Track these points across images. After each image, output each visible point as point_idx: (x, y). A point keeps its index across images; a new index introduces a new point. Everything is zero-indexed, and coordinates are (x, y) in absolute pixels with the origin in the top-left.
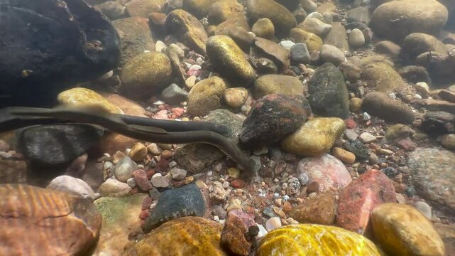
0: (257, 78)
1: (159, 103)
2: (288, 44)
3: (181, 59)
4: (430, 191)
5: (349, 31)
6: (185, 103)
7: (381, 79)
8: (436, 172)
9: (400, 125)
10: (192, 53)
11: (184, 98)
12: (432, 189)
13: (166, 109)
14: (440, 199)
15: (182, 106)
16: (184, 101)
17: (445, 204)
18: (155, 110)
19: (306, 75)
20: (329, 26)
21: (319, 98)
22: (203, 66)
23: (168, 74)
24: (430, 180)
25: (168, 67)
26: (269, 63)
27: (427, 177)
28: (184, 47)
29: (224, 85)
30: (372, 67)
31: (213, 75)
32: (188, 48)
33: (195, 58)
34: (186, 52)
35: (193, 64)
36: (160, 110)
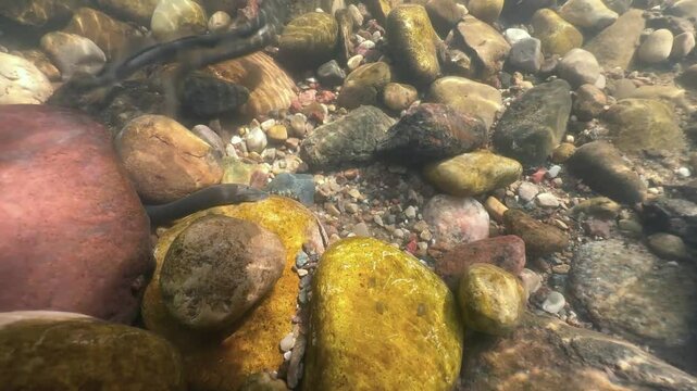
0: (438, 77)
1: (312, 80)
2: (518, 34)
3: (355, 28)
4: (580, 287)
5: (649, 32)
6: (339, 88)
7: (630, 127)
8: (606, 269)
9: (605, 199)
10: (373, 22)
11: (340, 82)
12: (585, 286)
13: (316, 89)
14: (585, 300)
15: (334, 91)
16: (338, 85)
17: (586, 307)
18: (306, 87)
19: (514, 92)
20: (614, 15)
21: (510, 128)
22: (379, 43)
23: (331, 46)
24: (589, 276)
25: (333, 37)
26: (462, 60)
27: (589, 271)
28: (365, 12)
29: (389, 76)
30: (629, 104)
31: (383, 60)
32: (369, 15)
33: (373, 30)
34: (366, 20)
35: (368, 38)
36: (312, 88)
